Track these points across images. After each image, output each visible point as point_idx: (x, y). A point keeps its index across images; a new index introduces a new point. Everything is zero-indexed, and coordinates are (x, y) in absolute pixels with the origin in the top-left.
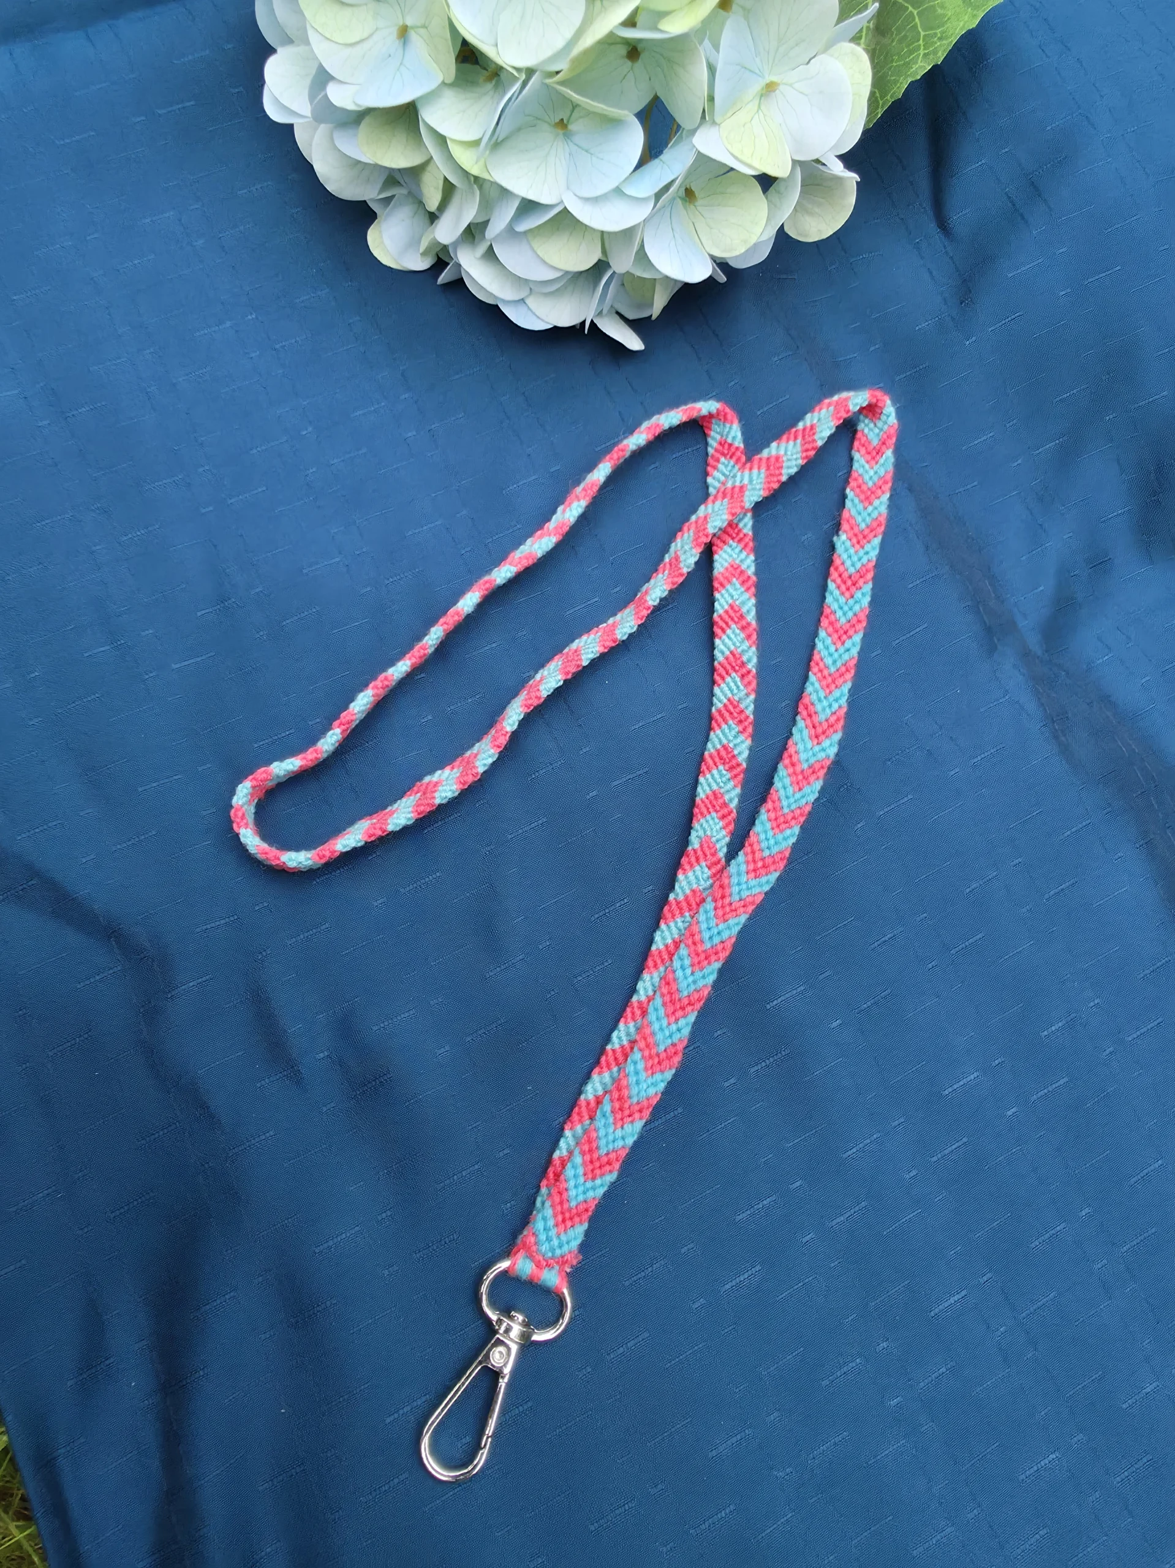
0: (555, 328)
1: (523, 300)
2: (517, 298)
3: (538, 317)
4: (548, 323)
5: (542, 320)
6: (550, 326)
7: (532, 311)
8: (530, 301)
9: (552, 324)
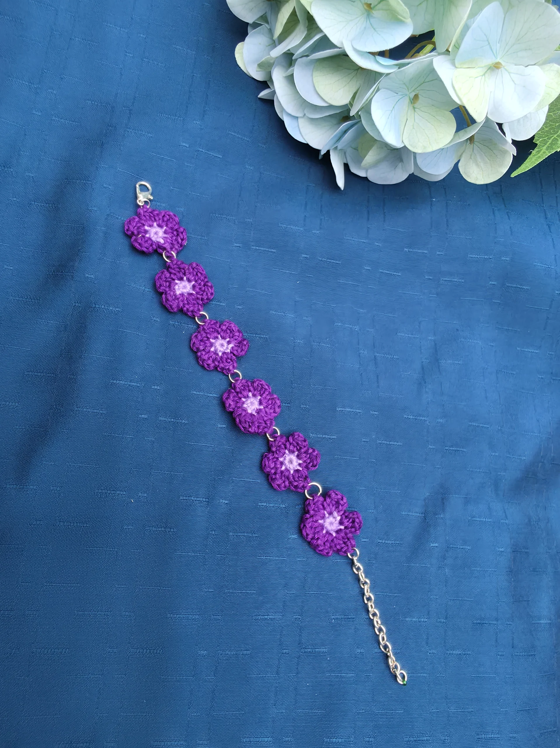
0: (307, 145)
1: (297, 118)
2: (293, 114)
3: (301, 133)
4: (304, 139)
5: (302, 136)
6: (305, 142)
7: (299, 128)
8: (300, 120)
9: (306, 142)
